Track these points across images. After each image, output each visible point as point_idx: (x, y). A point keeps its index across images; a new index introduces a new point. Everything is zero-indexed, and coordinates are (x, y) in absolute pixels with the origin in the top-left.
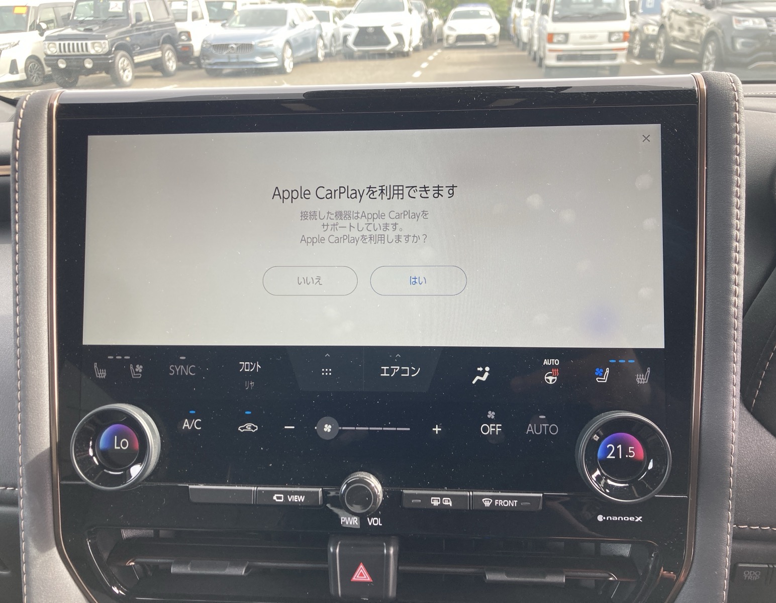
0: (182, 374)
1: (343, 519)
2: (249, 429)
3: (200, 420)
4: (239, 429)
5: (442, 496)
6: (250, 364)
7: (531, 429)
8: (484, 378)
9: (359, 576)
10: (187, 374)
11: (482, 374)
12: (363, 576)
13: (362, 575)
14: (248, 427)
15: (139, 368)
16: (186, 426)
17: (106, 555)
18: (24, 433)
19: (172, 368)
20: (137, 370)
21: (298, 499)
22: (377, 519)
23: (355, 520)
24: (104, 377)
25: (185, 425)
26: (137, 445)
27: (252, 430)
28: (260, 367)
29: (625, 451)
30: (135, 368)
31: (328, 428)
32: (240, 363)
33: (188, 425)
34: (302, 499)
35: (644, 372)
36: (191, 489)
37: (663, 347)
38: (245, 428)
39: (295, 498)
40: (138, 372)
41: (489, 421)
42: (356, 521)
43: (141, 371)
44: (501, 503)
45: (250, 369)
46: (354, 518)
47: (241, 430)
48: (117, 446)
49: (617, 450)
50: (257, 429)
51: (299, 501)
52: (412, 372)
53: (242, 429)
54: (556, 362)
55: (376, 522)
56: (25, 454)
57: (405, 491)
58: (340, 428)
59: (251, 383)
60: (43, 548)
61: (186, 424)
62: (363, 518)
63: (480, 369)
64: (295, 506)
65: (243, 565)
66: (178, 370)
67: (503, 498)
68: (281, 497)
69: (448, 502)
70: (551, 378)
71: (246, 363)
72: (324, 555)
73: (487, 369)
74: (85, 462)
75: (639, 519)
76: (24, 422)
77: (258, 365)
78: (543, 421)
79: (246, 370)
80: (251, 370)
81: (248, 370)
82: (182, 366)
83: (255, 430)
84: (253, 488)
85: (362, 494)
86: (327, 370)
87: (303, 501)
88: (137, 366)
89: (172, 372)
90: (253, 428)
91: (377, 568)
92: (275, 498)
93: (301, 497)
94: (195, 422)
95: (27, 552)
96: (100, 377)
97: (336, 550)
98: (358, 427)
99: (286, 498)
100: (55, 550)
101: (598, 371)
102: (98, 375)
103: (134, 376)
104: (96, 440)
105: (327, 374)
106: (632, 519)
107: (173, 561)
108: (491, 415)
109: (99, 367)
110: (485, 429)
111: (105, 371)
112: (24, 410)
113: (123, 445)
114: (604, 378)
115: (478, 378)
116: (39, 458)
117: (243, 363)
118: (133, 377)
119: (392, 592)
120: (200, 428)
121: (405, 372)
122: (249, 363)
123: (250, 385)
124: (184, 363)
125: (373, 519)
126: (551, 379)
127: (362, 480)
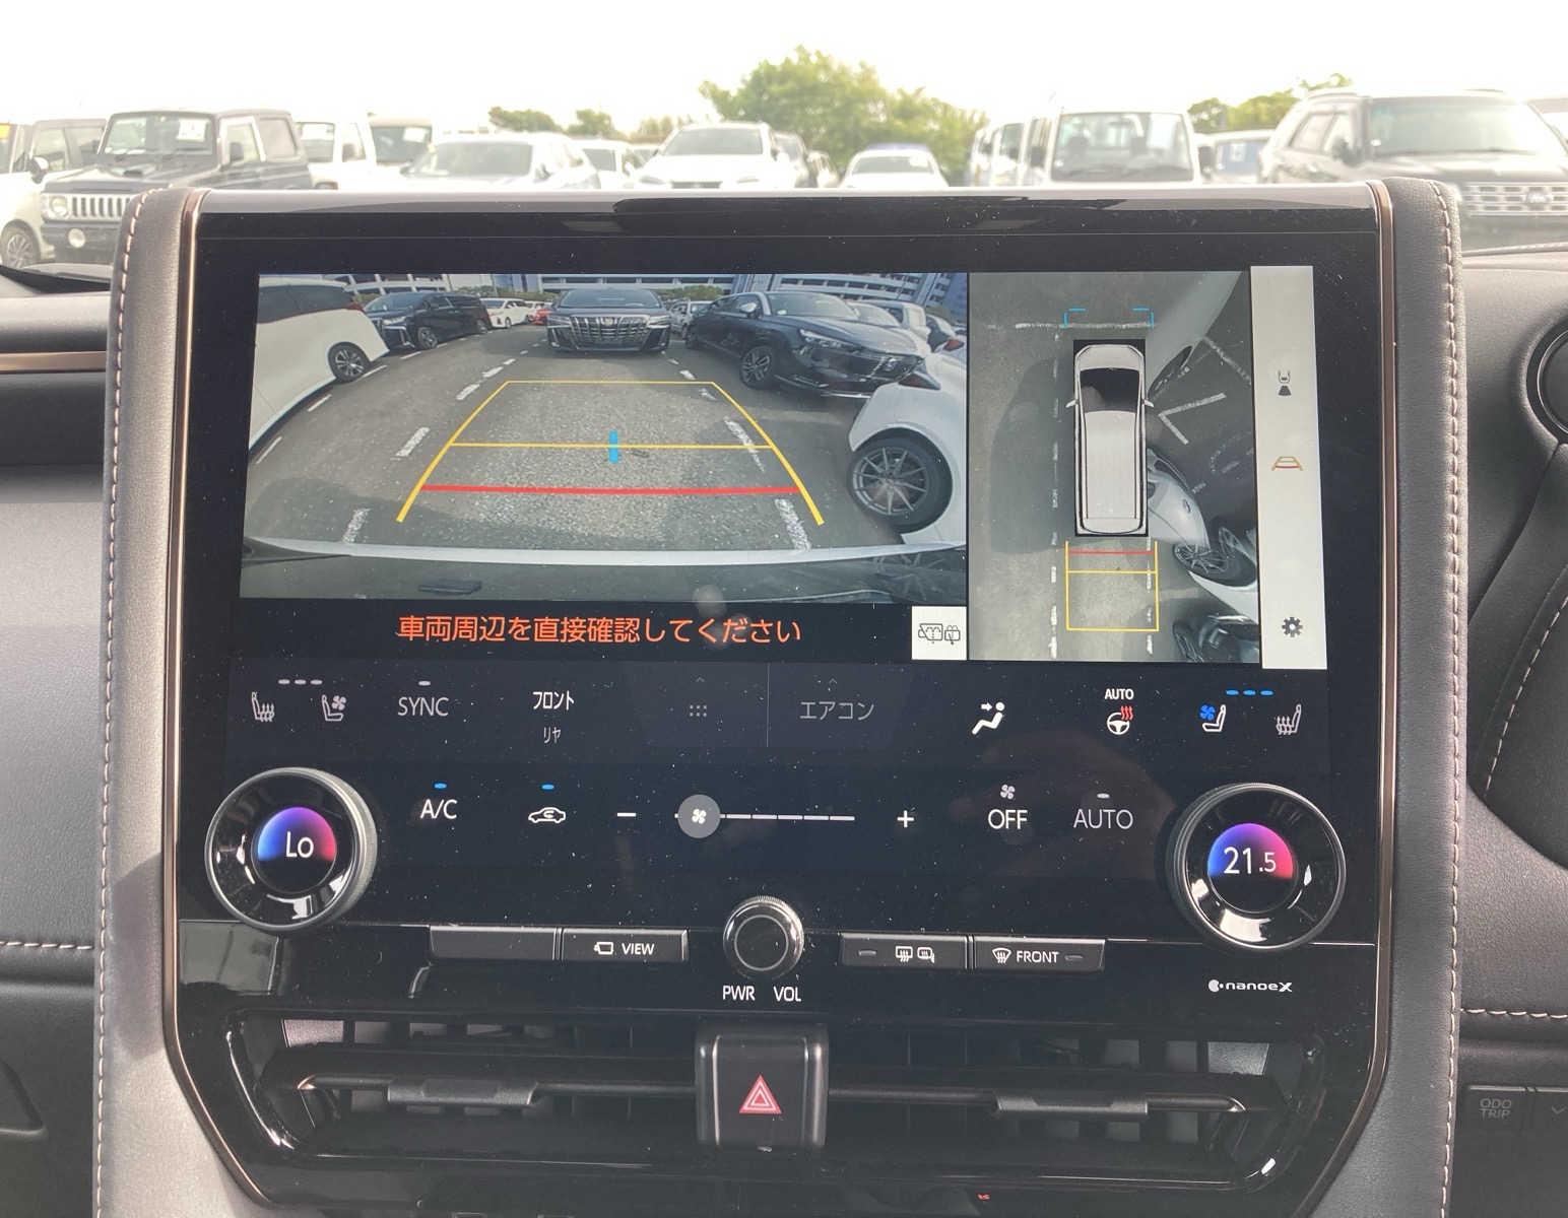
0: (421, 714)
1: (727, 990)
2: (549, 818)
3: (455, 802)
4: (530, 818)
5: (916, 944)
6: (554, 696)
7: (1081, 818)
8: (994, 724)
9: (756, 1102)
10: (432, 714)
11: (989, 716)
12: (764, 1102)
13: (760, 1100)
14: (548, 814)
15: (340, 702)
16: (428, 812)
17: (258, 1070)
18: (114, 822)
19: (403, 702)
20: (334, 706)
21: (641, 951)
22: (791, 988)
23: (750, 990)
24: (270, 719)
25: (425, 811)
26: (331, 851)
27: (555, 820)
28: (573, 702)
29: (1258, 860)
30: (330, 701)
31: (699, 816)
32: (535, 693)
33: (431, 811)
34: (649, 949)
35: (1290, 713)
36: (434, 932)
37: (1324, 666)
38: (541, 816)
39: (637, 949)
40: (337, 710)
41: (1005, 804)
42: (751, 994)
43: (342, 707)
44: (1027, 956)
45: (554, 704)
46: (748, 987)
47: (533, 820)
48: (292, 851)
49: (1242, 859)
50: (564, 818)
51: (644, 953)
52: (859, 712)
53: (535, 817)
54: (1128, 694)
55: (789, 994)
56: (115, 862)
57: (846, 935)
58: (723, 816)
59: (555, 732)
60: (140, 1050)
61: (428, 809)
62: (764, 987)
63: (987, 707)
64: (636, 963)
65: (527, 1087)
66: (414, 707)
67: (1031, 947)
68: (610, 946)
69: (928, 956)
70: (1118, 724)
71: (546, 693)
72: (686, 1068)
73: (1000, 706)
74: (229, 868)
75: (1286, 987)
76: (115, 801)
77: (569, 698)
78: (1105, 804)
79: (545, 707)
80: (556, 707)
81: (550, 707)
82: (423, 699)
83: (561, 820)
84: (554, 930)
85: (768, 931)
86: (698, 707)
87: (650, 953)
88: (336, 698)
89: (403, 710)
90: (557, 816)
91: (789, 1091)
92: (597, 948)
93: (648, 945)
94: (444, 805)
95: (108, 1054)
96: (261, 719)
97: (711, 1053)
98: (757, 813)
99: (618, 949)
100: (163, 1053)
101: (1206, 711)
102: (258, 716)
103: (329, 717)
104: (253, 831)
105: (698, 715)
106: (1273, 987)
107: (389, 1082)
108: (1008, 792)
109: (262, 700)
110: (997, 819)
111: (272, 707)
112: (116, 779)
113: (302, 850)
114: (1216, 722)
115: (982, 723)
116: (139, 872)
117: (541, 693)
118: (327, 719)
119: (817, 1134)
120: (455, 816)
121: (846, 711)
122: (551, 694)
123: (552, 735)
124: (428, 693)
125: (784, 990)
126: (1118, 726)
127: (764, 909)
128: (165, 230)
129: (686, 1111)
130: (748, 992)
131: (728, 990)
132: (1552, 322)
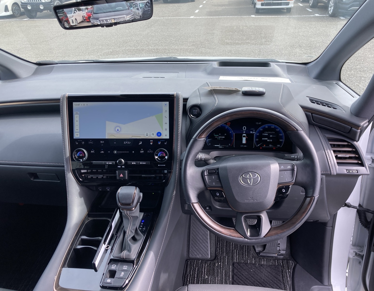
5: (134, 162)
7: (148, 152)
8: (141, 144)
10: (92, 143)
11: (140, 143)
13: (121, 175)
14: (102, 152)
15: (84, 142)
17: (79, 174)
18: (65, 153)
24: (78, 144)
26: (84, 155)
28: (104, 142)
29: (163, 155)
31: (115, 152)
32: (100, 141)
34: (111, 163)
35: (166, 142)
36: (93, 162)
37: (169, 138)
41: (142, 151)
44: (143, 163)
49: (162, 155)
50: (104, 152)
52: (129, 143)
54: (152, 141)
55: (123, 167)
56: (65, 157)
57: (128, 162)
58: (117, 152)
59: (102, 145)
60: (69, 173)
61: (92, 152)
62: (121, 166)
63: (140, 142)
64: (110, 164)
65: (102, 175)
67: (143, 162)
69: (135, 163)
70: (151, 143)
72: (115, 173)
73: (141, 142)
74: (75, 157)
75: (165, 165)
76: (65, 151)
78: (150, 150)
79: (102, 142)
84: (103, 162)
85: (121, 162)
89: (89, 143)
91: (124, 174)
92: (107, 163)
94: (93, 151)
95: (66, 173)
97: (117, 172)
98: (120, 152)
99: (109, 163)
100: (71, 173)
101: (159, 142)
102: (76, 144)
103: (83, 144)
104: (77, 154)
105: (115, 143)
106: (164, 165)
107: (91, 175)
108: (142, 149)
109: (77, 142)
110: (141, 152)
112: (65, 149)
113: (81, 155)
114: (160, 143)
115: (140, 144)
116: (67, 157)
119: (127, 178)
121: (128, 143)
124: (91, 141)
126: (151, 144)
127: (121, 160)
128: (64, 99)
129: (116, 177)
130: (120, 167)
131: (118, 167)
132: (191, 107)
